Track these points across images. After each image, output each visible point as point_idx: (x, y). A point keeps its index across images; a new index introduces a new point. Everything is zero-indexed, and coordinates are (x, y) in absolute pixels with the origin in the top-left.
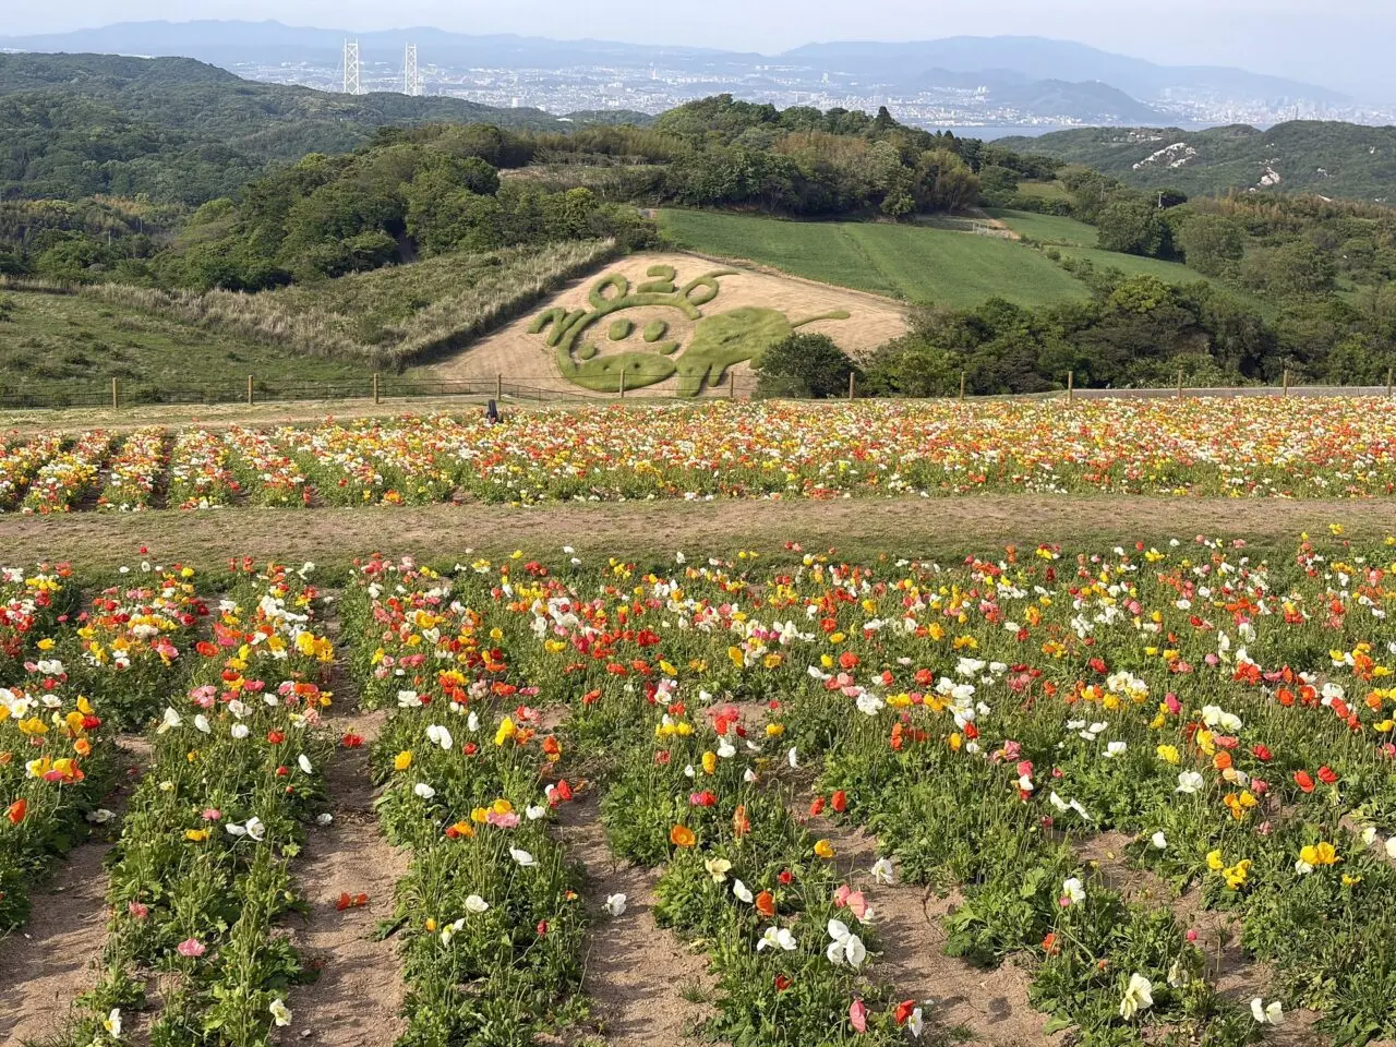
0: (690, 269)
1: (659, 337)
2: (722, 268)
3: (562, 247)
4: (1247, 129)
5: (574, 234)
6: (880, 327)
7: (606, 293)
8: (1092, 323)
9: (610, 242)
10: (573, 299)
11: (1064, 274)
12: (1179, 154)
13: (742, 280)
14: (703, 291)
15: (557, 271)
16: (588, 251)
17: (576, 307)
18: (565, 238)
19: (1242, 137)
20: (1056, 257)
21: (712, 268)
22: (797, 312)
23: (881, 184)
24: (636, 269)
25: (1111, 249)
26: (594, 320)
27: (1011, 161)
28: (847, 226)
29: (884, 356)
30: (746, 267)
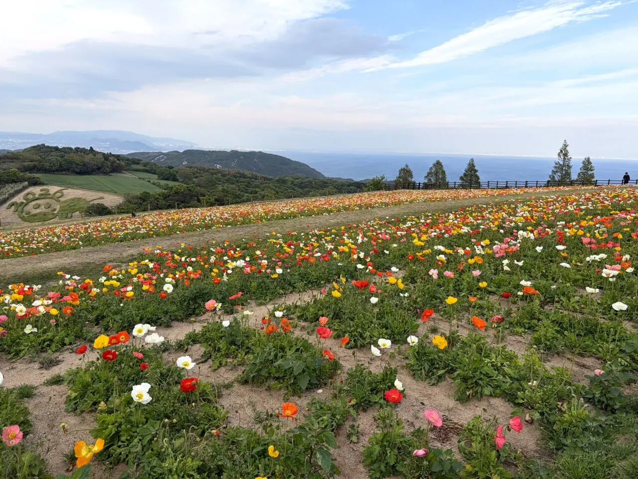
0: (53, 189)
1: (49, 207)
2: (62, 188)
3: (12, 185)
4: (177, 152)
5: (14, 182)
6: (113, 200)
7: (28, 197)
8: (169, 196)
9: (26, 183)
10: (19, 198)
11: (153, 186)
12: (163, 158)
13: (70, 190)
14: (59, 194)
15: (12, 191)
16: (19, 186)
17: (20, 201)
18: (11, 183)
19: (176, 154)
20: (149, 182)
21: (59, 188)
22: (89, 198)
23: (100, 165)
24: (37, 190)
25: (161, 179)
26: (26, 204)
27: (128, 160)
28: (94, 177)
29: (118, 207)
30: (69, 187)
